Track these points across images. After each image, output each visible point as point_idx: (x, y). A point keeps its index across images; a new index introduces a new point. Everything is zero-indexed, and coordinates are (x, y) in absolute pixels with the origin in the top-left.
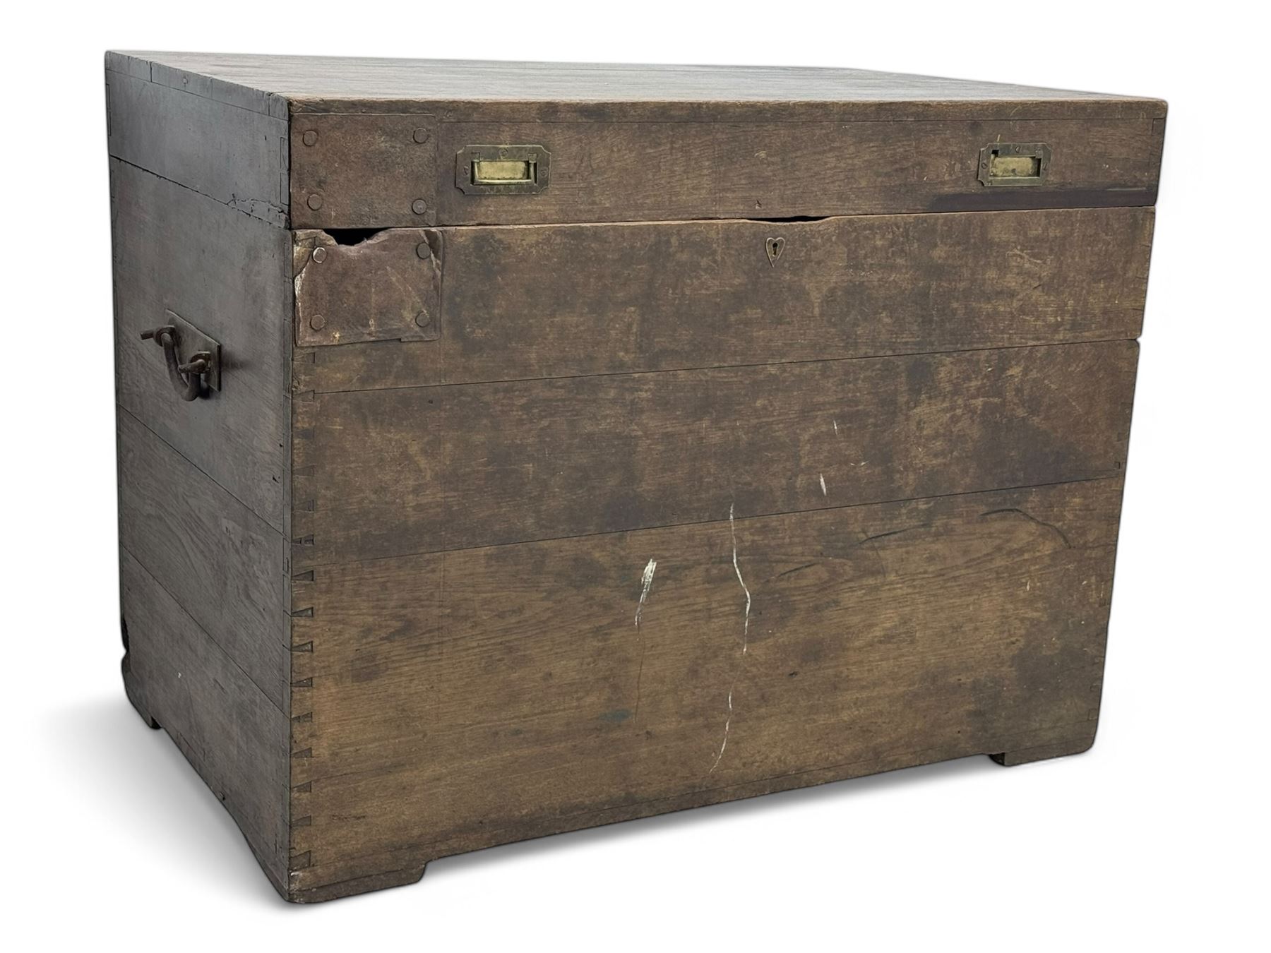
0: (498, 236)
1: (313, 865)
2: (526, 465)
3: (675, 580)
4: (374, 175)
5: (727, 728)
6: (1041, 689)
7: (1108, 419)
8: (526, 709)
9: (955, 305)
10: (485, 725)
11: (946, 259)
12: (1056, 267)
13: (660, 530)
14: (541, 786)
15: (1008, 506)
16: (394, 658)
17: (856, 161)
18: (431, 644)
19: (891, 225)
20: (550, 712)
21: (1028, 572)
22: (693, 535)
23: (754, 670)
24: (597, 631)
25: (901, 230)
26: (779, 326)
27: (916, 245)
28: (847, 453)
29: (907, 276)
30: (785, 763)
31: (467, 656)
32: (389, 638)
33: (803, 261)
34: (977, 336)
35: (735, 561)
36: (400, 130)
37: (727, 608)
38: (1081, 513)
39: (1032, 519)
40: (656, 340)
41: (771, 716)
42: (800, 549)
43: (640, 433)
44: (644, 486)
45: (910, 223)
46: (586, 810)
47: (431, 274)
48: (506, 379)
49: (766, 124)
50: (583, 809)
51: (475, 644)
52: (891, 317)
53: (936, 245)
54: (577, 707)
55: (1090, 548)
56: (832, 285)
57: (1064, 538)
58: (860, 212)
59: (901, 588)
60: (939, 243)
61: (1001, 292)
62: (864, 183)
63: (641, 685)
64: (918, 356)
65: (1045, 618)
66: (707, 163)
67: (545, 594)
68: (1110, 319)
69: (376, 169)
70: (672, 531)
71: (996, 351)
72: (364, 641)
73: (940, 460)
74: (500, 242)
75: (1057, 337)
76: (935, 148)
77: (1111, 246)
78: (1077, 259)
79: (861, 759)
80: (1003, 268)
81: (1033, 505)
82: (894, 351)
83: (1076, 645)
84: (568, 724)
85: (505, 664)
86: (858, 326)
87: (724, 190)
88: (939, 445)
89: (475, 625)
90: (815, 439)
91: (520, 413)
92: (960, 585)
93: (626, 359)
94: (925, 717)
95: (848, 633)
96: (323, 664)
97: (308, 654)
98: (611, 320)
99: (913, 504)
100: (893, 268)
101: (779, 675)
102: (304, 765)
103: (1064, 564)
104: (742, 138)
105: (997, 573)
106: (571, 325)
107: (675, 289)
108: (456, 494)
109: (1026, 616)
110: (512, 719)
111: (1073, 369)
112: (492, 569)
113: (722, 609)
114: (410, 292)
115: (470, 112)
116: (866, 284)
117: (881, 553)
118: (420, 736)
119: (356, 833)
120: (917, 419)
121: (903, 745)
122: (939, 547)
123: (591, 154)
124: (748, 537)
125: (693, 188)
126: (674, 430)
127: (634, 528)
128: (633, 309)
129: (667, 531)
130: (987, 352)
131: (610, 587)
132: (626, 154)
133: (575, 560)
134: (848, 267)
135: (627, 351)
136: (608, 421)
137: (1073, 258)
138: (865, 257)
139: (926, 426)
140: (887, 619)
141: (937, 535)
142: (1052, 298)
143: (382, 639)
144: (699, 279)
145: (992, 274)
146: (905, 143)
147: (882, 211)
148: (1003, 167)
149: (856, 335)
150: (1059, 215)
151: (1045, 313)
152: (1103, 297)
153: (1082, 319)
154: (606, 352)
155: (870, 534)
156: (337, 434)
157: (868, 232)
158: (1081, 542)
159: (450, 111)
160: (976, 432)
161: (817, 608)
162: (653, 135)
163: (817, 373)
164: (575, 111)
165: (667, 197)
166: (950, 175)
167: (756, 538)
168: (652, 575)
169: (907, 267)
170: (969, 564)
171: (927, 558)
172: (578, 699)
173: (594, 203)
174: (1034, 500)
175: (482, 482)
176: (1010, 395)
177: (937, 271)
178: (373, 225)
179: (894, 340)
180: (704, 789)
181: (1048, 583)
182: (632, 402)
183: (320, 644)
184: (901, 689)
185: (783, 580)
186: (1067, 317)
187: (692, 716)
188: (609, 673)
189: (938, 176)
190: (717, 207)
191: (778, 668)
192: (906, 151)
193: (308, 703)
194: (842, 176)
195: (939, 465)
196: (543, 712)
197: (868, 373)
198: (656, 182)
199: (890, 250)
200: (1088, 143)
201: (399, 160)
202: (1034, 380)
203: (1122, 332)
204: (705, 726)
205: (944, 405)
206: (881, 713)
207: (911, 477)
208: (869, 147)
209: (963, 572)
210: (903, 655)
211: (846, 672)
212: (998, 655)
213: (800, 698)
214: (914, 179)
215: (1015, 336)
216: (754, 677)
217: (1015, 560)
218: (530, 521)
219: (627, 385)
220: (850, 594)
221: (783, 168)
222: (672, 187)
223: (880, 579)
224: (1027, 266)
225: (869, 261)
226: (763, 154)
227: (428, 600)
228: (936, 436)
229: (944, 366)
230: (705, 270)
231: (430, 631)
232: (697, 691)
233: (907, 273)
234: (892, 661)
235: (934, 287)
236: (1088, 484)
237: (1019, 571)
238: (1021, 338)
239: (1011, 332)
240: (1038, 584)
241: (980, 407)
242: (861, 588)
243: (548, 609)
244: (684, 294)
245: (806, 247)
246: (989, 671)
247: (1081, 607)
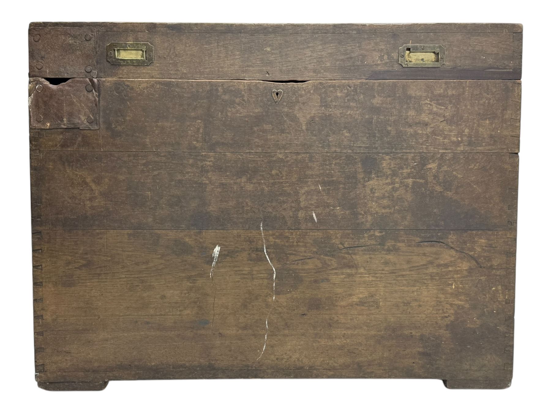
0: (127, 83)
1: (46, 372)
2: (148, 193)
3: (231, 257)
4: (67, 55)
5: (266, 338)
6: (469, 347)
7: (500, 197)
8: (152, 312)
9: (389, 128)
10: (130, 317)
11: (383, 103)
12: (455, 111)
13: (222, 231)
14: (162, 352)
15: (435, 239)
16: (83, 278)
17: (323, 53)
18: (101, 274)
19: (346, 86)
20: (165, 315)
21: (453, 278)
22: (240, 235)
23: (280, 309)
24: (189, 278)
25: (352, 88)
26: (282, 134)
27: (362, 97)
28: (328, 201)
29: (357, 112)
30: (302, 362)
31: (120, 281)
32: (79, 268)
33: (294, 102)
34: (405, 145)
35: (265, 251)
36: (78, 35)
37: (262, 275)
38: (486, 248)
39: (452, 248)
40: (213, 137)
41: (292, 335)
42: (303, 249)
43: (207, 182)
44: (211, 208)
45: (358, 85)
46: (187, 369)
47: (93, 99)
48: (134, 150)
49: (270, 34)
50: (185, 368)
51: (124, 276)
52: (350, 133)
53: (374, 97)
54: (180, 315)
55: (494, 269)
56: (312, 115)
57: (477, 262)
58: (327, 79)
59: (368, 277)
60: (376, 96)
61: (419, 123)
62: (328, 64)
63: (215, 308)
64: (368, 154)
65: (467, 306)
66: (238, 53)
67: (160, 256)
68: (495, 141)
69: (68, 52)
70: (228, 232)
71: (419, 154)
72: (67, 268)
73: (387, 210)
74: (128, 86)
75: (459, 149)
76: (371, 47)
77: (492, 101)
78: (469, 107)
79: (350, 368)
80: (419, 111)
81: (452, 240)
82: (353, 150)
83: (491, 324)
84: (175, 323)
85: (140, 288)
86: (330, 136)
87: (248, 66)
88: (385, 202)
89: (123, 267)
90: (308, 193)
91: (142, 167)
92: (406, 280)
93: (197, 145)
94: (390, 351)
95: (336, 297)
96: (47, 276)
97: (40, 271)
98: (189, 126)
99: (372, 232)
100: (348, 107)
101: (295, 314)
102: (39, 323)
103: (478, 276)
104: (256, 41)
105: (431, 276)
106: (167, 127)
107: (222, 113)
108: (111, 203)
109: (454, 303)
110: (146, 316)
111: (472, 167)
112: (131, 241)
113: (260, 275)
114: (83, 107)
115: (112, 27)
116: (333, 115)
117: (354, 257)
118: (97, 318)
119: (66, 360)
120: (371, 187)
121: (376, 364)
122: (391, 257)
123: (175, 47)
124: (271, 239)
125: (231, 65)
126: (226, 181)
127: (207, 228)
128: (200, 121)
129: (225, 232)
130: (412, 155)
131: (195, 257)
132: (193, 48)
133: (176, 241)
134: (321, 106)
135: (197, 141)
136: (190, 175)
137: (466, 106)
138: (331, 101)
139: (376, 191)
140: (361, 293)
141: (389, 251)
142: (453, 127)
143: (75, 268)
144: (235, 108)
145: (412, 113)
146: (352, 44)
147: (340, 78)
148: (415, 57)
149: (329, 141)
150: (454, 83)
151: (450, 136)
152: (489, 128)
153: (475, 140)
154: (187, 141)
155: (346, 245)
156: (50, 170)
157: (332, 89)
158: (489, 265)
159: (103, 27)
160: (409, 197)
161: (316, 281)
162: (207, 39)
163: (306, 159)
164: (165, 27)
165: (217, 69)
166: (381, 61)
167: (277, 240)
168: (218, 253)
169: (357, 108)
170: (412, 269)
171: (383, 262)
172: (180, 311)
173: (177, 70)
174: (452, 238)
175: (124, 199)
176: (430, 179)
177: (375, 110)
178: (66, 76)
179: (352, 145)
180: (254, 368)
181: (467, 286)
182: (202, 166)
183: (46, 267)
184: (373, 333)
185: (294, 264)
186: (465, 138)
187: (245, 328)
188: (197, 300)
189: (373, 62)
190: (245, 74)
191: (294, 310)
192: (353, 49)
193: (41, 294)
194: (315, 61)
195: (387, 213)
196: (161, 315)
197: (338, 161)
198: (210, 61)
199: (346, 99)
200: (470, 45)
201: (78, 48)
202: (446, 171)
203: (505, 148)
204: (253, 335)
205: (387, 181)
206: (361, 344)
207: (369, 218)
208: (330, 46)
209: (408, 273)
210: (372, 314)
211: (336, 318)
212: (436, 323)
213: (309, 328)
214: (359, 63)
215: (430, 147)
216: (280, 313)
217: (443, 270)
218: (150, 220)
219: (198, 158)
220: (336, 276)
221: (281, 56)
222: (219, 64)
223: (353, 271)
224: (435, 109)
225: (334, 103)
226: (268, 49)
227: (99, 252)
228: (383, 197)
229: (385, 160)
230: (238, 104)
231: (100, 267)
232: (247, 316)
233: (357, 111)
234: (365, 316)
235: (375, 118)
236: (490, 232)
237: (446, 277)
238: (434, 148)
239: (427, 144)
240: (461, 286)
241: (411, 184)
242: (342, 274)
243: (162, 264)
244: (227, 116)
245: (296, 95)
246: (431, 330)
247: (492, 303)
